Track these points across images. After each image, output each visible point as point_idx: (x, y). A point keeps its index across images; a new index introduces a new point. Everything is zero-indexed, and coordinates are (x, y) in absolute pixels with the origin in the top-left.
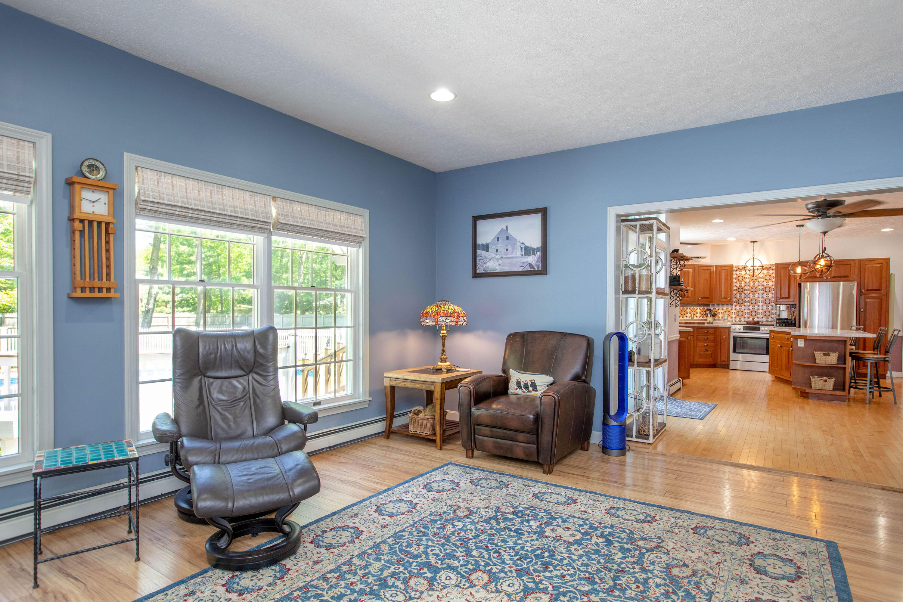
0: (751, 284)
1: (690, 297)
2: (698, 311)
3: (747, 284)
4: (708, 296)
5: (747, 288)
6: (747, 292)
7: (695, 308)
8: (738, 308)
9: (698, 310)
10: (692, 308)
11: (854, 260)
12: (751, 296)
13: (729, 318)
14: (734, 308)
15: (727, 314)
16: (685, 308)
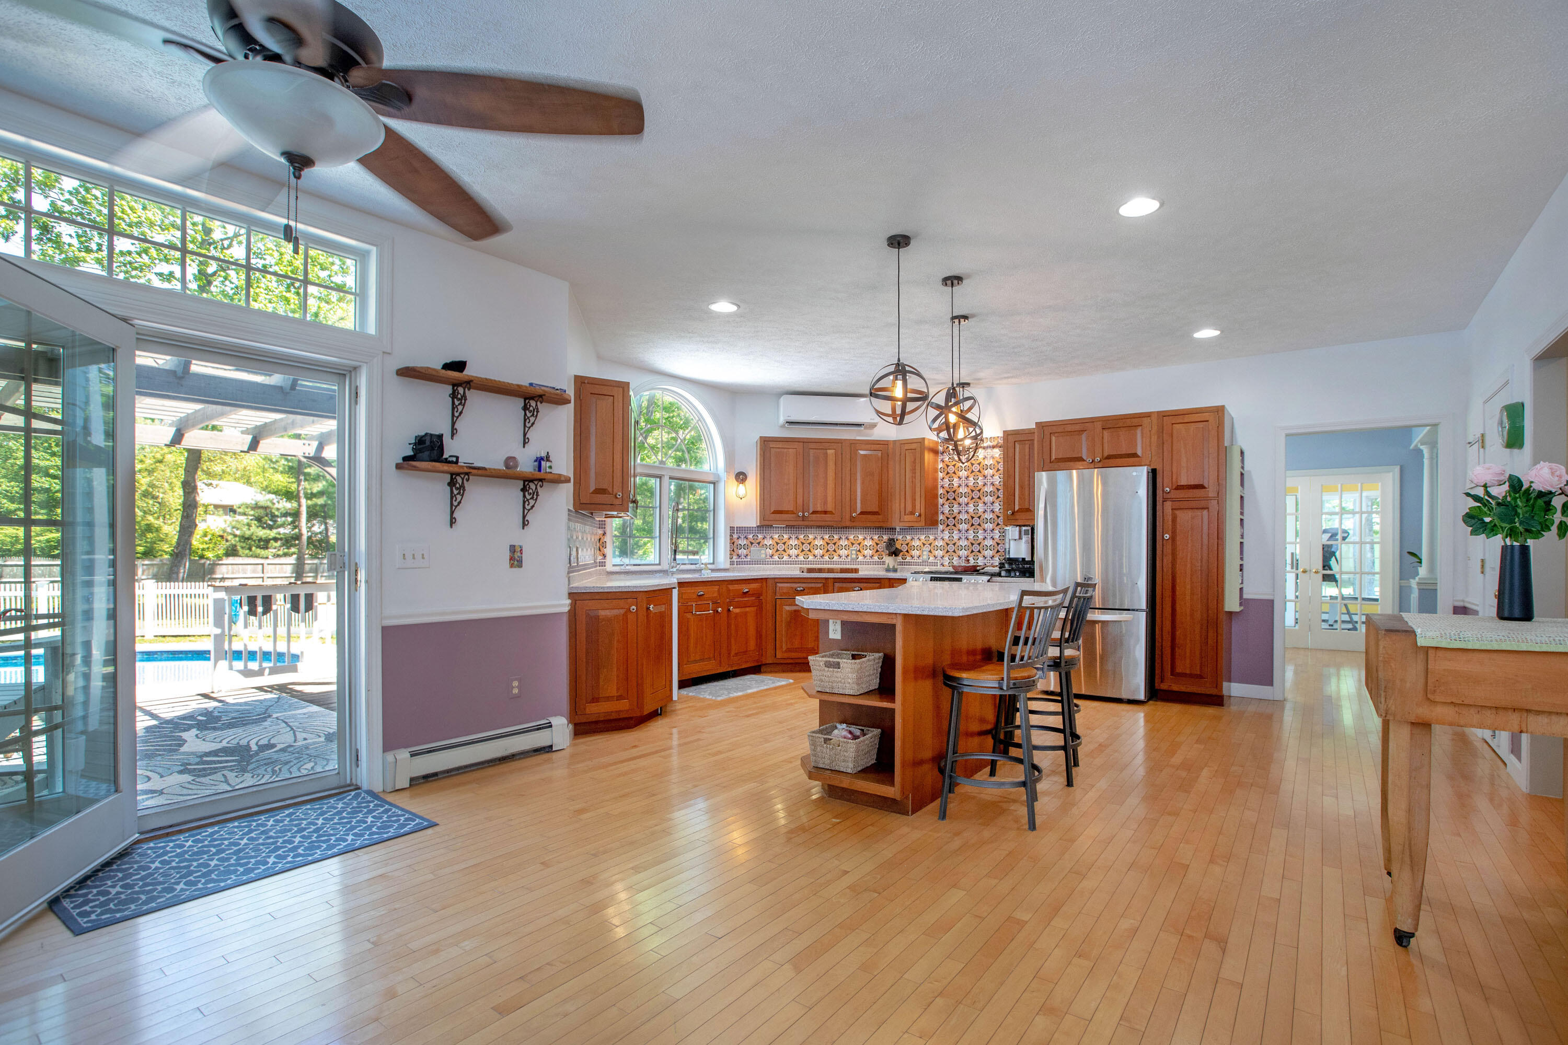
0: (971, 481)
1: (831, 513)
2: (868, 543)
3: (963, 483)
4: (876, 510)
5: (963, 490)
6: (963, 500)
7: (861, 537)
8: (946, 535)
9: (868, 541)
10: (851, 537)
11: (1148, 415)
12: (971, 508)
13: (932, 559)
14: (940, 535)
15: (927, 548)
16: (836, 537)
